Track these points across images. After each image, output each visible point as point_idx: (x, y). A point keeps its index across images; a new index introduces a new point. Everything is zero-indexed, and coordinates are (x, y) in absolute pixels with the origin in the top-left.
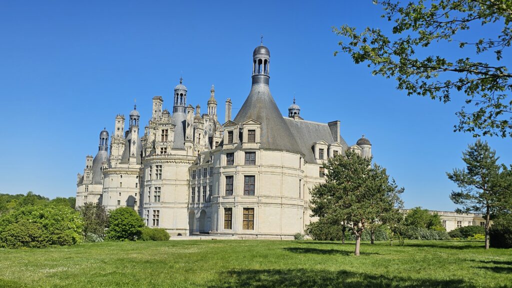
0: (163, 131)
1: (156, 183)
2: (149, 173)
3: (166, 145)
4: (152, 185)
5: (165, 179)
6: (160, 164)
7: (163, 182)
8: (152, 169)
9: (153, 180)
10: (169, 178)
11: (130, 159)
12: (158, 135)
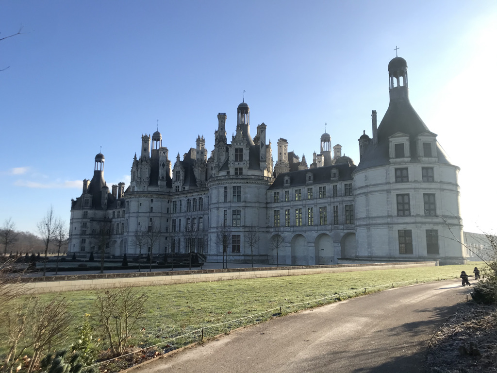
1: (235, 205)
2: (223, 194)
3: (241, 165)
4: (230, 208)
5: (245, 202)
6: (238, 185)
7: (243, 204)
8: (228, 190)
9: (230, 202)
10: (249, 201)
11: (159, 182)
12: (231, 154)
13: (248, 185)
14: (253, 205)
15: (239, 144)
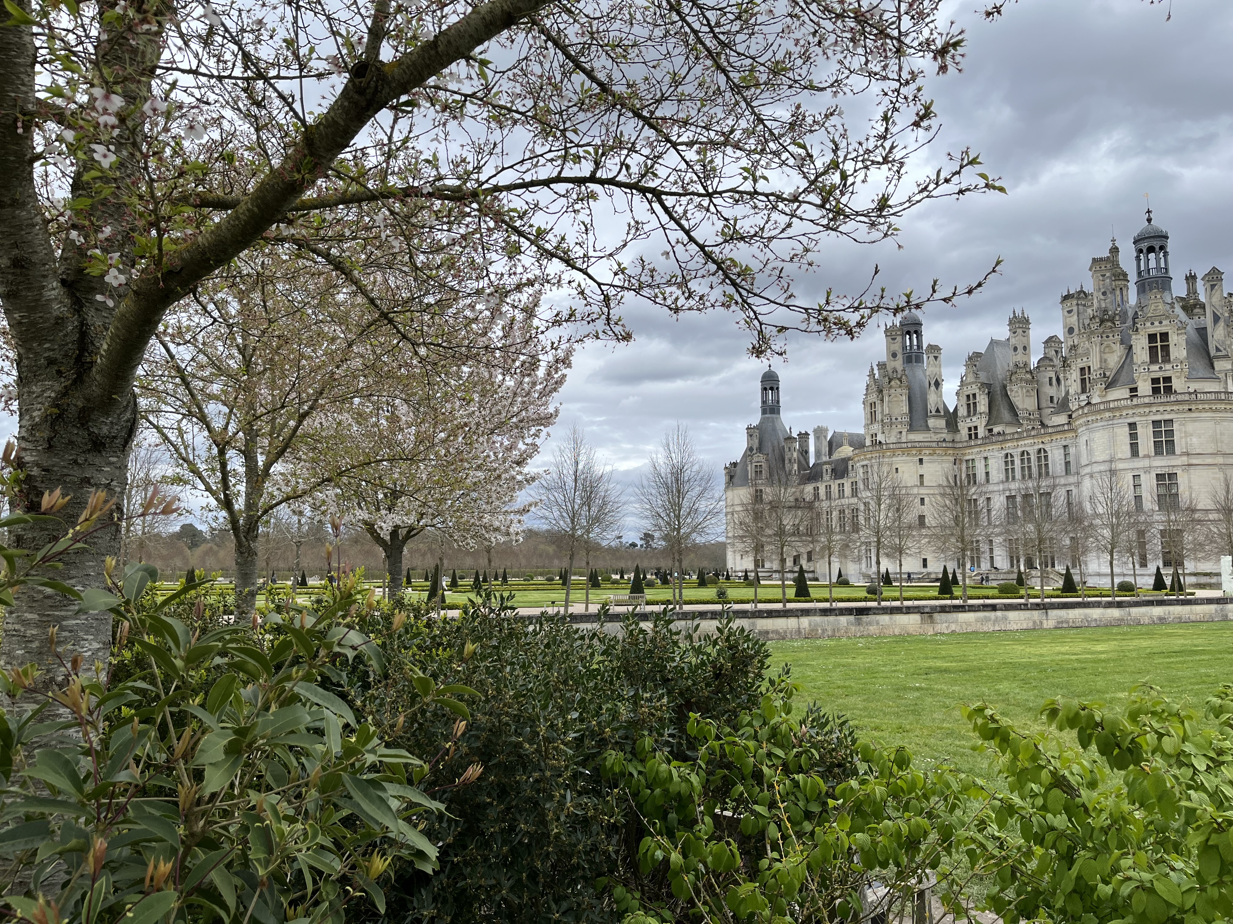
0: (1152, 338)
1: (1162, 463)
2: (1127, 441)
3: (1168, 370)
4: (1148, 470)
5: (1188, 454)
6: (1167, 417)
7: (1184, 460)
8: (1140, 430)
9: (1147, 456)
10: (1198, 451)
11: (931, 422)
12: (1139, 348)
13: (1193, 415)
14: (1209, 461)
15: (1157, 323)
